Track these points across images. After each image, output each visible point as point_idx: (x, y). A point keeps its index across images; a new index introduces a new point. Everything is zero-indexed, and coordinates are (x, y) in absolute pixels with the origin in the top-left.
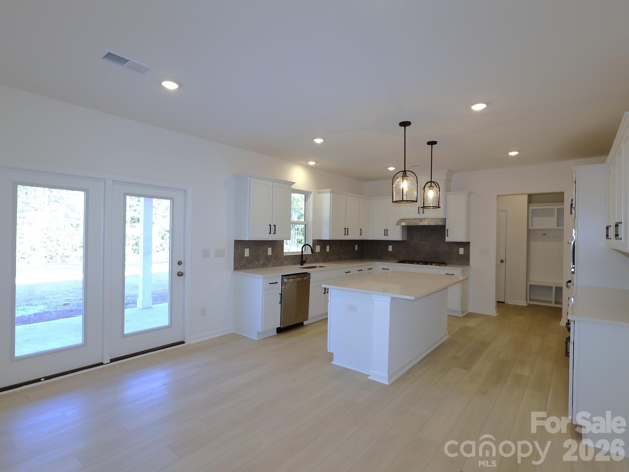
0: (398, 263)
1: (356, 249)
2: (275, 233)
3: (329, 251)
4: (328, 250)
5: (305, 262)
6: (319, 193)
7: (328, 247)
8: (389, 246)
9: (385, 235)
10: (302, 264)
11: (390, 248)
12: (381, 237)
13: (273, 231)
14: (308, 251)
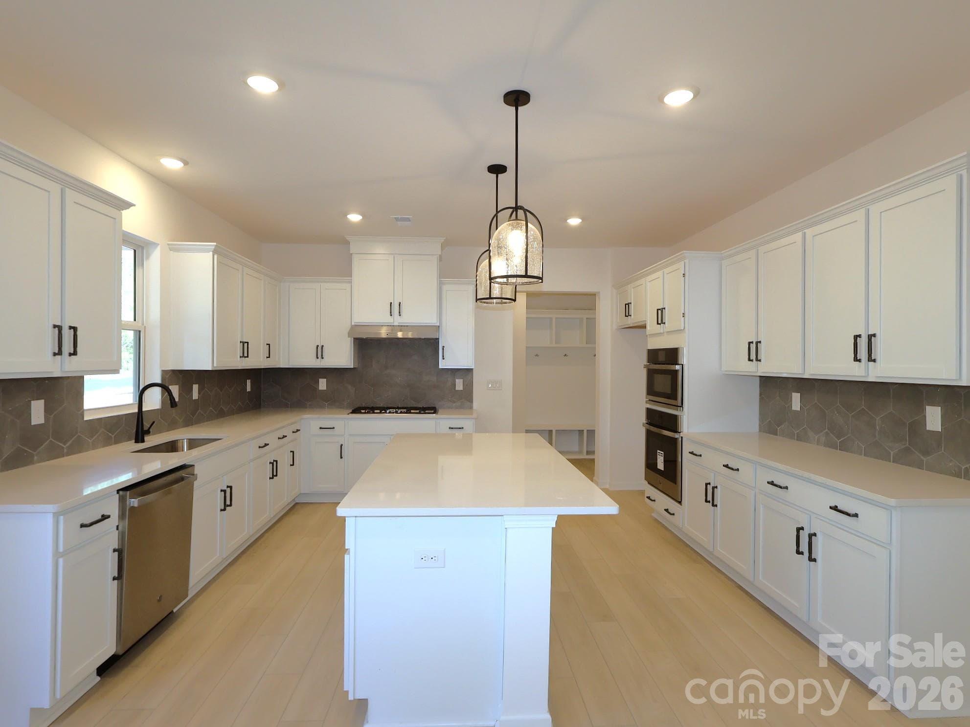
0: (352, 413)
1: (249, 389)
2: (75, 353)
3: (197, 398)
4: (195, 395)
5: (148, 432)
6: (172, 249)
7: (195, 388)
8: (320, 380)
9: (317, 358)
10: (139, 439)
11: (323, 384)
12: (308, 361)
13: (67, 347)
14: (154, 400)
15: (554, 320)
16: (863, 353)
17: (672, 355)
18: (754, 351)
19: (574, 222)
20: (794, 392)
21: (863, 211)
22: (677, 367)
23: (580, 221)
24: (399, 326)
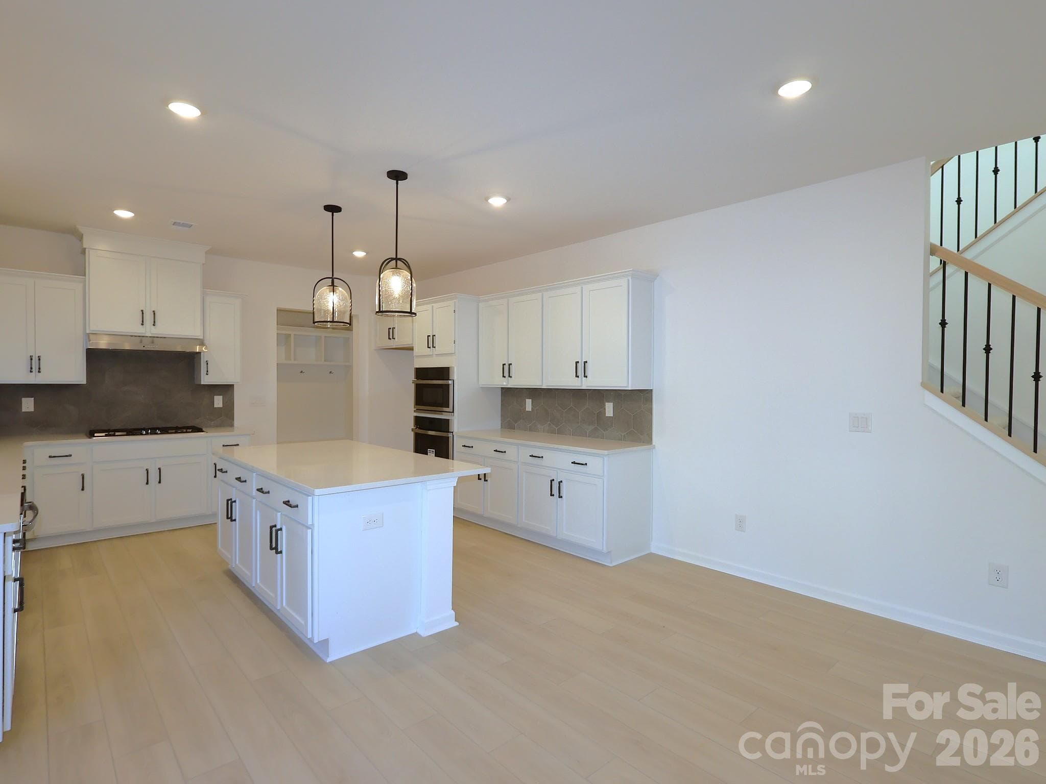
8: (23, 399)
9: (31, 371)
11: (28, 404)
15: (292, 337)
16: (581, 373)
17: (443, 373)
18: (507, 370)
19: (359, 254)
20: (527, 398)
21: (579, 288)
22: (450, 382)
23: (365, 254)
24: (150, 337)
